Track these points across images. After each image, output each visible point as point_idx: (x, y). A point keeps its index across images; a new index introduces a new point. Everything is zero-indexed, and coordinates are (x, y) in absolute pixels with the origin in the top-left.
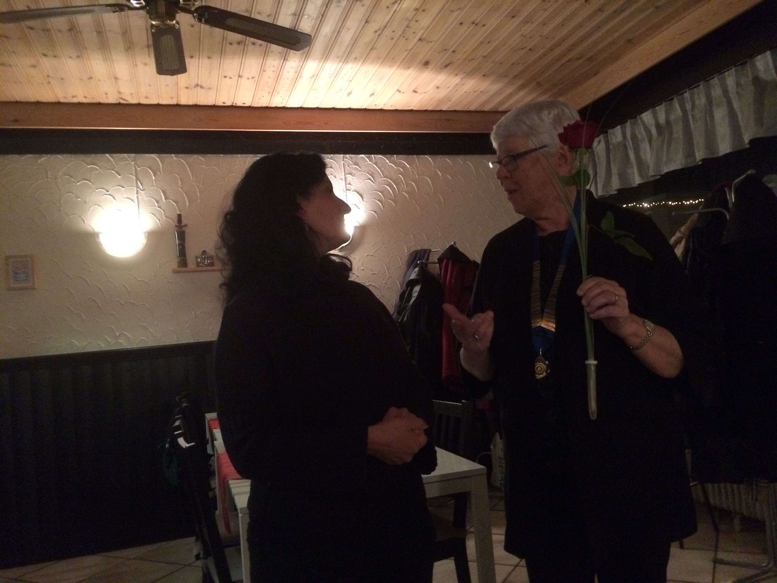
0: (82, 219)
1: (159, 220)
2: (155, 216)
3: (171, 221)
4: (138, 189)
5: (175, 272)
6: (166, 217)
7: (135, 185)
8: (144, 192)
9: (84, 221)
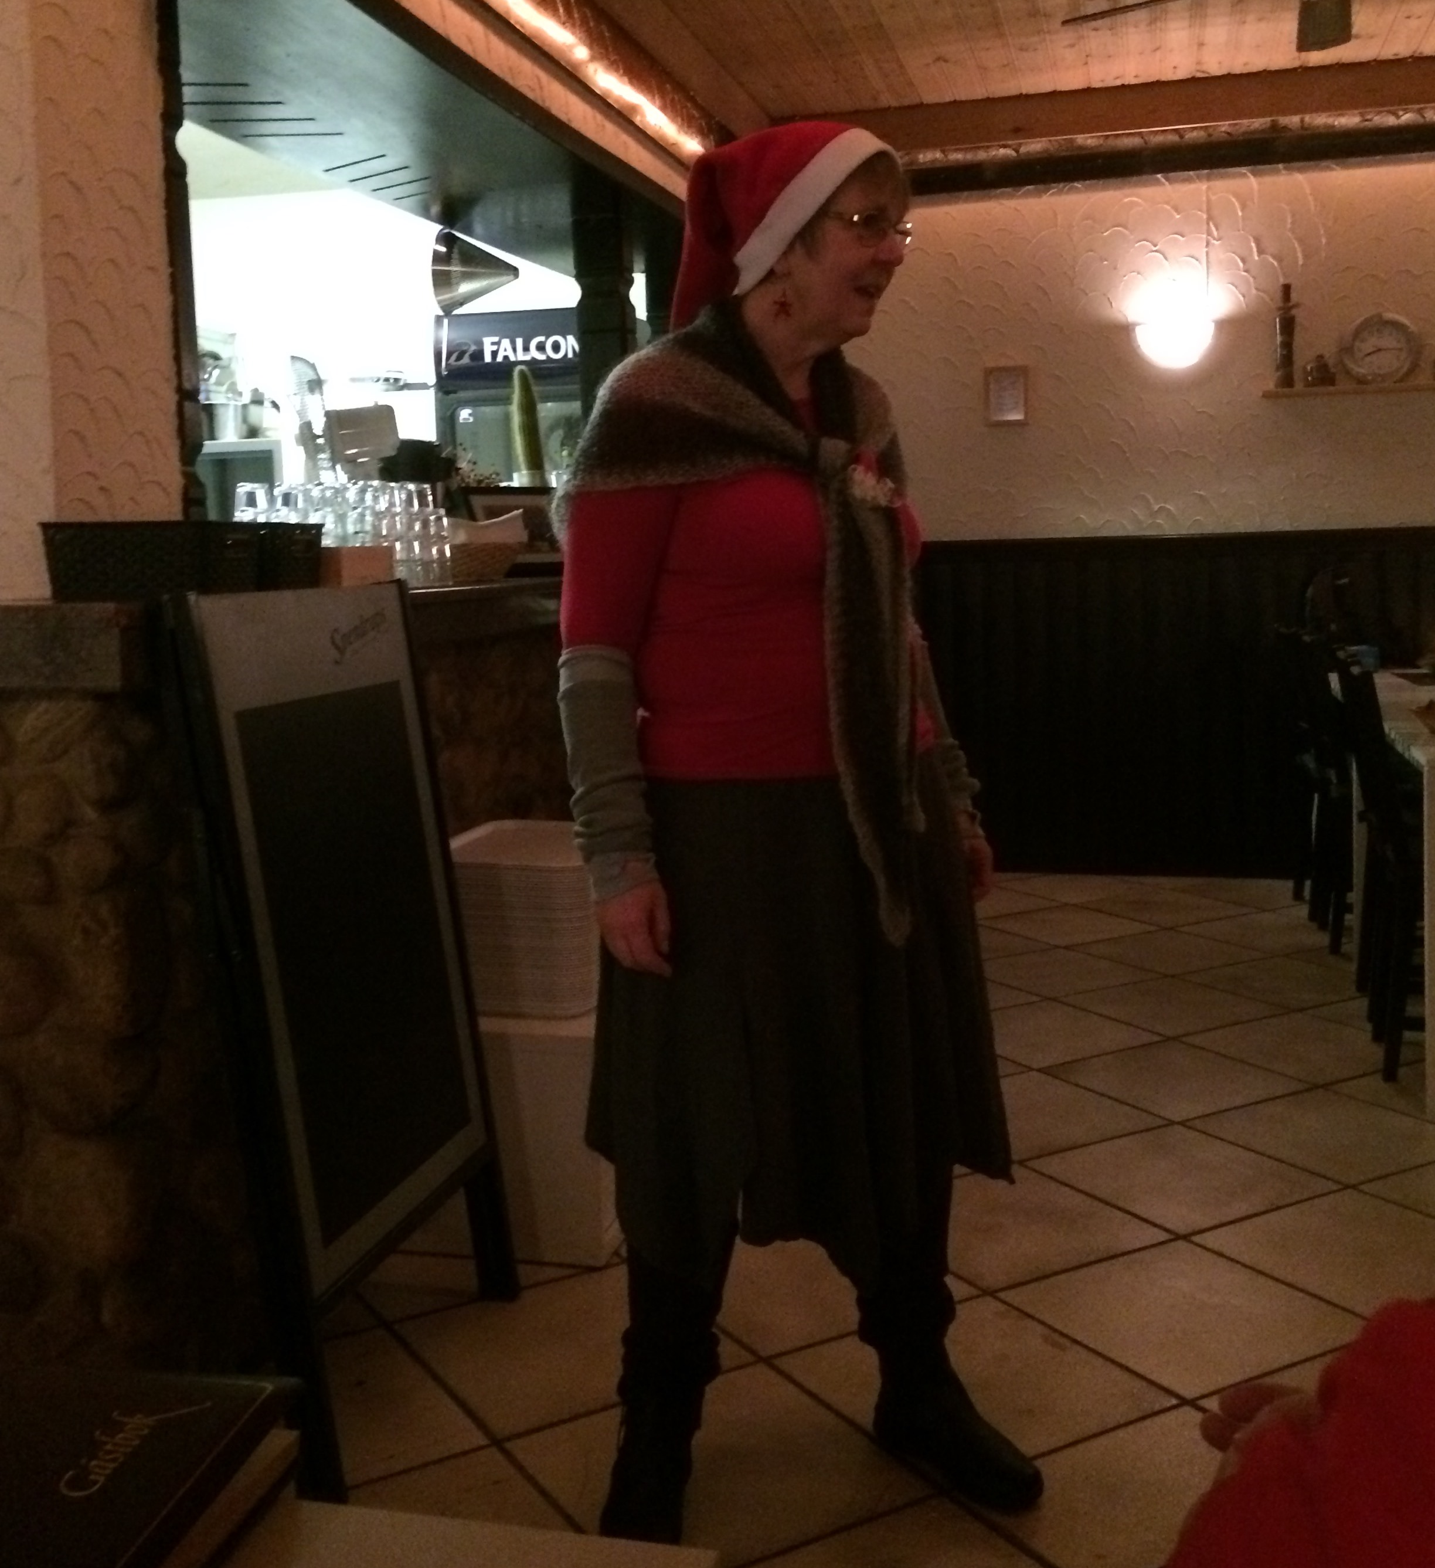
0: (1109, 299)
1: (1244, 296)
2: (1236, 287)
3: (1268, 297)
4: (1209, 237)
5: (1267, 395)
6: (1257, 289)
7: (1205, 227)
8: (1219, 242)
9: (1111, 303)
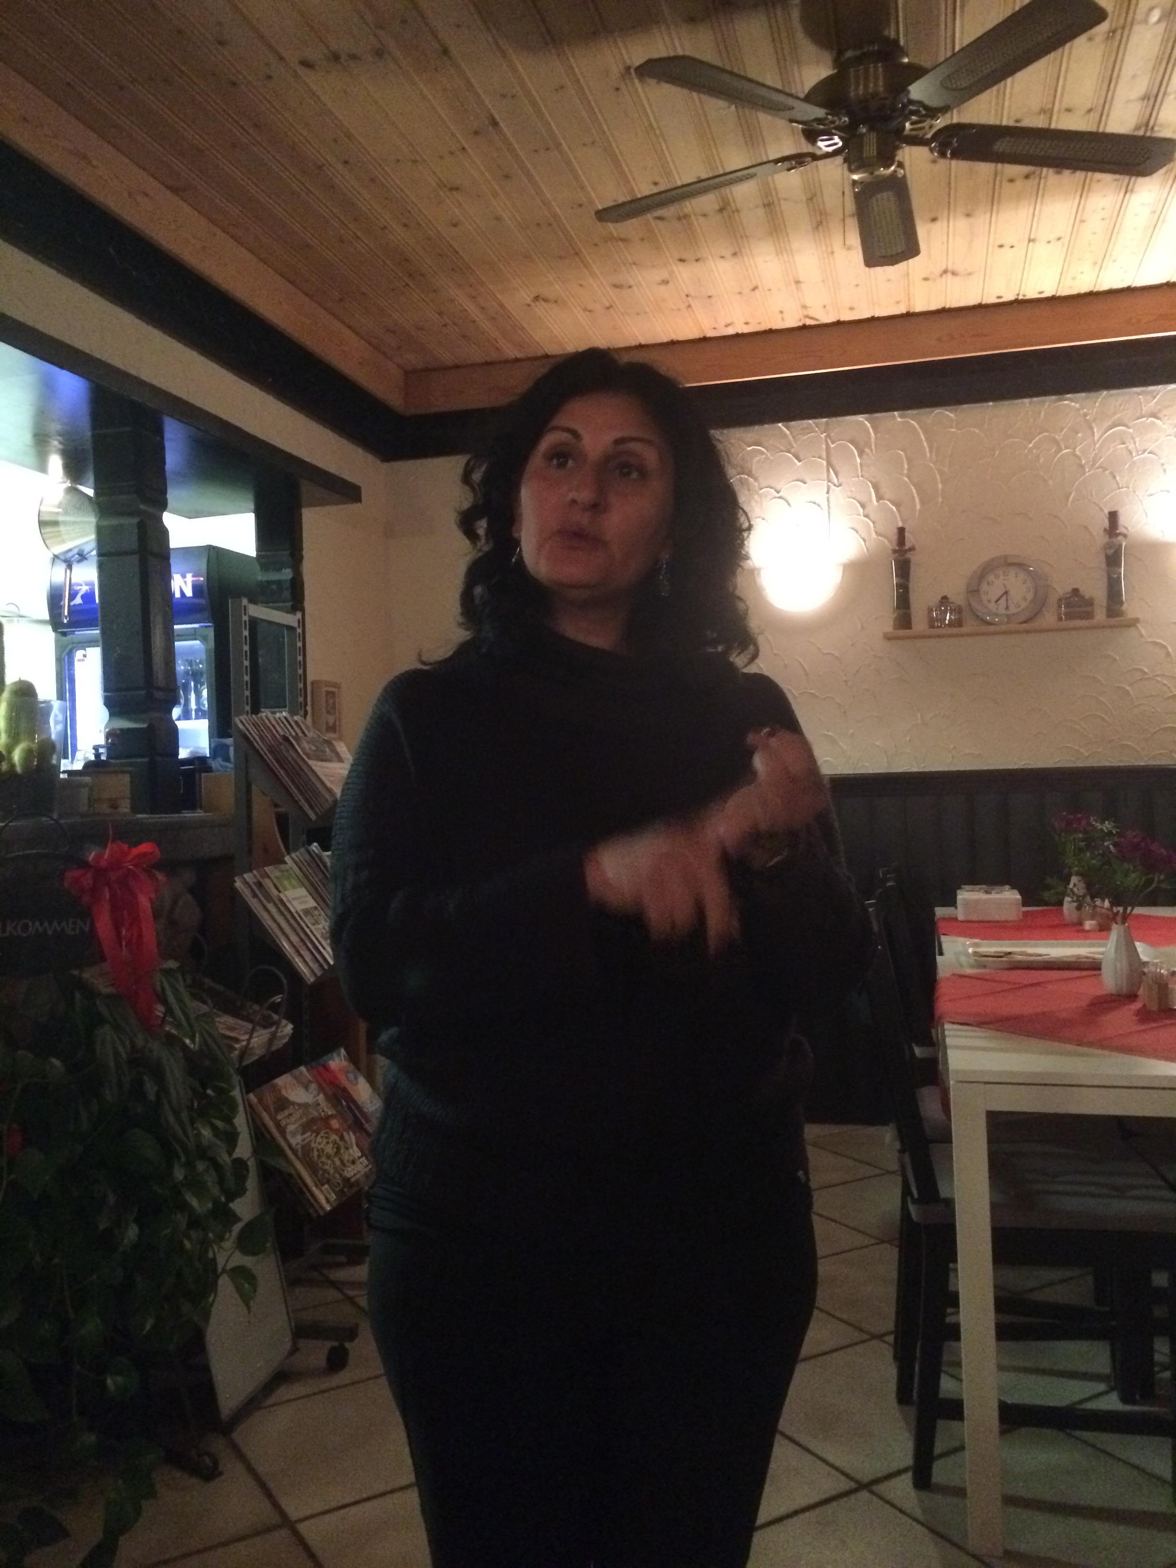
1: (864, 540)
2: (857, 532)
3: (886, 541)
4: (829, 484)
5: (888, 638)
6: (877, 533)
7: (825, 476)
8: (840, 488)
